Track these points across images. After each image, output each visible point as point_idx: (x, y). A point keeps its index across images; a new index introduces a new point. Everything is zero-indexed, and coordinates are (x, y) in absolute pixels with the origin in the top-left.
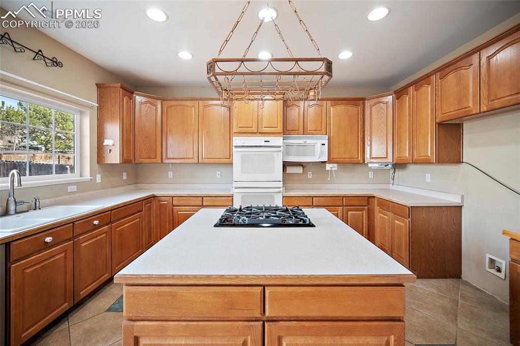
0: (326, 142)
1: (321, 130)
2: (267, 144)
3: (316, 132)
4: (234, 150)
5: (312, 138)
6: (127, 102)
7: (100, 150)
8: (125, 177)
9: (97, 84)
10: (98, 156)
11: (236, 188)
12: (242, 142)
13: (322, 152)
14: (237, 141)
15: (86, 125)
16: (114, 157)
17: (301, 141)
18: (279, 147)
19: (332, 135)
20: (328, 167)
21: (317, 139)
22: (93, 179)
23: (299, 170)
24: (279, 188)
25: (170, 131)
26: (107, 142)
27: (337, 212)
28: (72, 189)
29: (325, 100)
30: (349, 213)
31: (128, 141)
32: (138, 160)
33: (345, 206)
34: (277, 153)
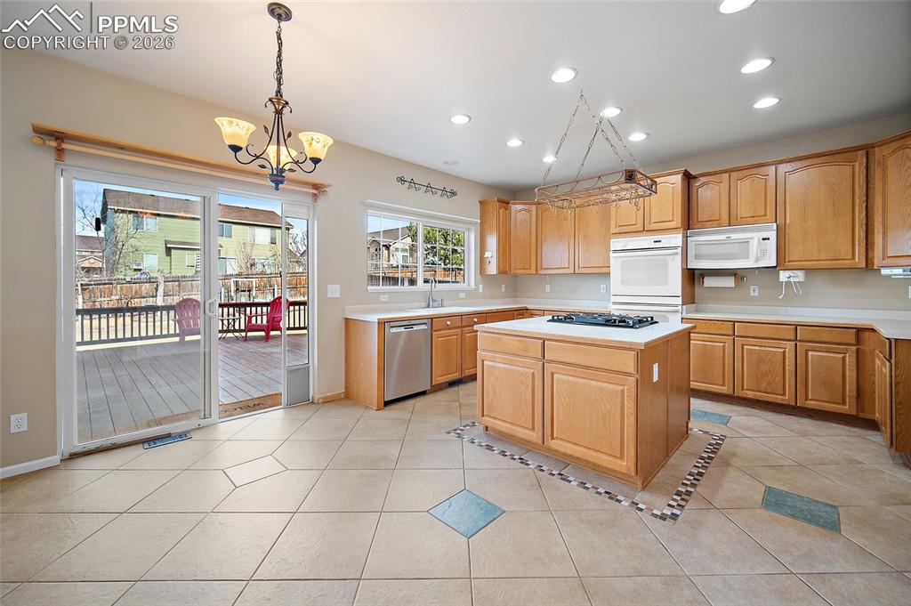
0: (773, 235)
1: (765, 215)
2: (657, 245)
3: (754, 220)
4: (612, 255)
5: (744, 230)
6: (503, 214)
7: (482, 262)
8: (503, 290)
9: (480, 202)
10: (481, 268)
11: (614, 303)
12: (623, 245)
13: (763, 253)
14: (616, 243)
15: (471, 240)
16: (492, 269)
17: (723, 237)
18: (676, 248)
19: (788, 221)
20: (784, 276)
21: (752, 230)
22: (476, 289)
23: (729, 282)
24: (677, 306)
25: (545, 238)
26: (487, 254)
27: (782, 350)
28: (462, 295)
29: (772, 165)
30: (810, 353)
31: (504, 251)
32: (514, 271)
33: (799, 341)
34: (672, 257)
